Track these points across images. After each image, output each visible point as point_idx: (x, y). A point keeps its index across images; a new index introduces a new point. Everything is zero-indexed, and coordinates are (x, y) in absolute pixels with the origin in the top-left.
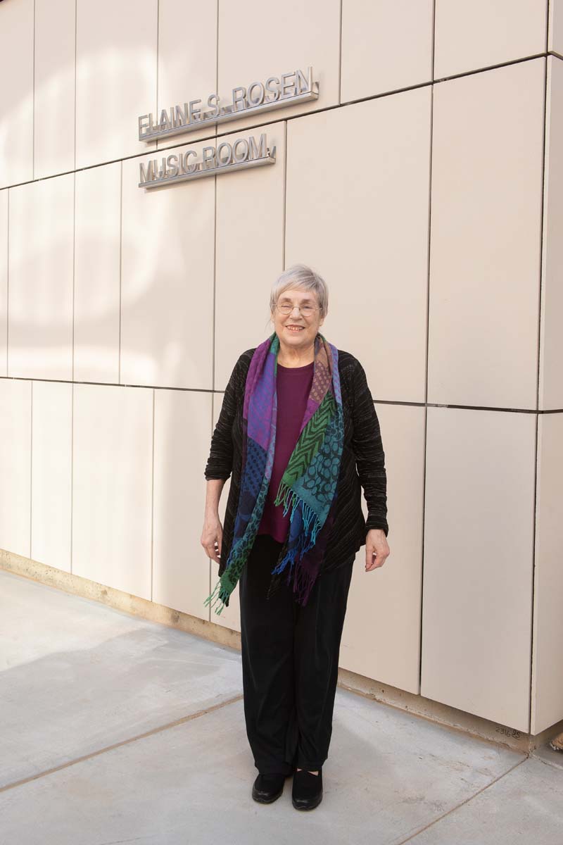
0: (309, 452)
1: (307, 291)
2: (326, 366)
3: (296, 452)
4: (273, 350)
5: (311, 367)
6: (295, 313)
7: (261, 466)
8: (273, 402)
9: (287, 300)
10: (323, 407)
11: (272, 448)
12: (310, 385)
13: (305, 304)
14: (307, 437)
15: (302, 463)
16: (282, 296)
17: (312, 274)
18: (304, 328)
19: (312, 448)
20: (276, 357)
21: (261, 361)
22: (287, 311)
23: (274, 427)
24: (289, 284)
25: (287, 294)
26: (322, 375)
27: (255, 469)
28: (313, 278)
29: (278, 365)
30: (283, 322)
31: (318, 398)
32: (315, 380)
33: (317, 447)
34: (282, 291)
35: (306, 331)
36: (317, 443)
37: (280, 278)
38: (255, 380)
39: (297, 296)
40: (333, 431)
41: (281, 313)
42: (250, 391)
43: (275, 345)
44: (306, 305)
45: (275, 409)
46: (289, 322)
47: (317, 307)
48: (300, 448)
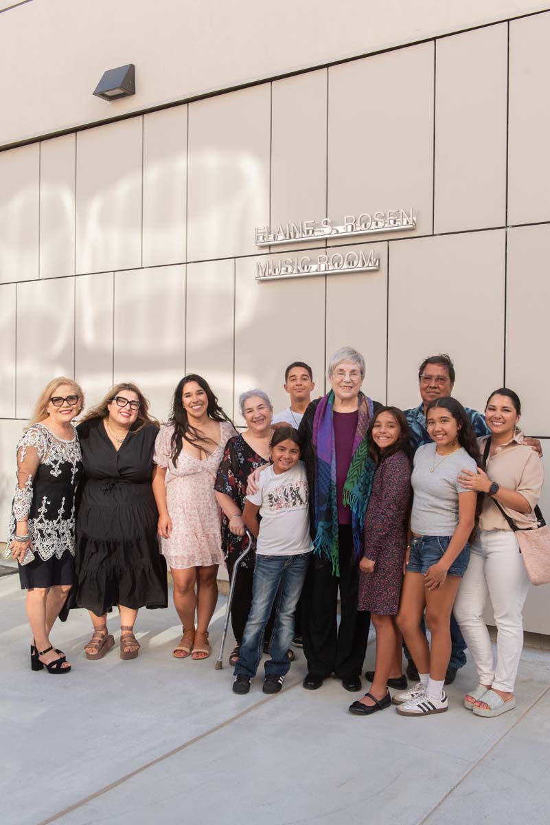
0: (359, 468)
1: (354, 364)
2: (366, 413)
3: (351, 469)
4: (330, 402)
5: (357, 412)
6: (347, 378)
7: (328, 475)
8: (332, 435)
9: (341, 370)
11: (334, 462)
12: (356, 425)
13: (353, 372)
14: (357, 458)
15: (356, 475)
16: (338, 367)
17: (356, 353)
18: (352, 387)
19: (361, 465)
20: (332, 406)
21: (323, 409)
22: (341, 377)
23: (334, 450)
24: (343, 360)
25: (341, 366)
26: (363, 420)
27: (324, 477)
28: (357, 356)
29: (334, 411)
30: (338, 384)
31: (361, 434)
32: (359, 423)
33: (363, 464)
34: (338, 364)
35: (353, 390)
36: (363, 462)
37: (336, 356)
38: (320, 421)
39: (348, 367)
41: (338, 378)
42: (317, 428)
43: (331, 398)
45: (333, 439)
46: (343, 384)
47: (360, 374)
48: (353, 466)
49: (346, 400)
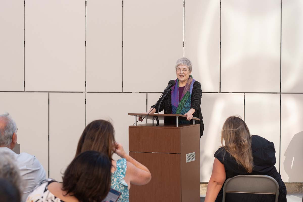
0: (181, 107)
1: (185, 66)
6: (182, 72)
9: (179, 68)
10: (185, 95)
15: (179, 111)
18: (184, 76)
19: (182, 106)
22: (179, 71)
24: (180, 64)
30: (179, 75)
33: (183, 106)
34: (178, 65)
36: (183, 105)
39: (182, 67)
40: (188, 101)
44: (185, 69)
47: (188, 70)
49: (182, 82)
